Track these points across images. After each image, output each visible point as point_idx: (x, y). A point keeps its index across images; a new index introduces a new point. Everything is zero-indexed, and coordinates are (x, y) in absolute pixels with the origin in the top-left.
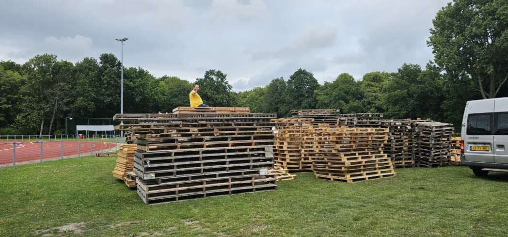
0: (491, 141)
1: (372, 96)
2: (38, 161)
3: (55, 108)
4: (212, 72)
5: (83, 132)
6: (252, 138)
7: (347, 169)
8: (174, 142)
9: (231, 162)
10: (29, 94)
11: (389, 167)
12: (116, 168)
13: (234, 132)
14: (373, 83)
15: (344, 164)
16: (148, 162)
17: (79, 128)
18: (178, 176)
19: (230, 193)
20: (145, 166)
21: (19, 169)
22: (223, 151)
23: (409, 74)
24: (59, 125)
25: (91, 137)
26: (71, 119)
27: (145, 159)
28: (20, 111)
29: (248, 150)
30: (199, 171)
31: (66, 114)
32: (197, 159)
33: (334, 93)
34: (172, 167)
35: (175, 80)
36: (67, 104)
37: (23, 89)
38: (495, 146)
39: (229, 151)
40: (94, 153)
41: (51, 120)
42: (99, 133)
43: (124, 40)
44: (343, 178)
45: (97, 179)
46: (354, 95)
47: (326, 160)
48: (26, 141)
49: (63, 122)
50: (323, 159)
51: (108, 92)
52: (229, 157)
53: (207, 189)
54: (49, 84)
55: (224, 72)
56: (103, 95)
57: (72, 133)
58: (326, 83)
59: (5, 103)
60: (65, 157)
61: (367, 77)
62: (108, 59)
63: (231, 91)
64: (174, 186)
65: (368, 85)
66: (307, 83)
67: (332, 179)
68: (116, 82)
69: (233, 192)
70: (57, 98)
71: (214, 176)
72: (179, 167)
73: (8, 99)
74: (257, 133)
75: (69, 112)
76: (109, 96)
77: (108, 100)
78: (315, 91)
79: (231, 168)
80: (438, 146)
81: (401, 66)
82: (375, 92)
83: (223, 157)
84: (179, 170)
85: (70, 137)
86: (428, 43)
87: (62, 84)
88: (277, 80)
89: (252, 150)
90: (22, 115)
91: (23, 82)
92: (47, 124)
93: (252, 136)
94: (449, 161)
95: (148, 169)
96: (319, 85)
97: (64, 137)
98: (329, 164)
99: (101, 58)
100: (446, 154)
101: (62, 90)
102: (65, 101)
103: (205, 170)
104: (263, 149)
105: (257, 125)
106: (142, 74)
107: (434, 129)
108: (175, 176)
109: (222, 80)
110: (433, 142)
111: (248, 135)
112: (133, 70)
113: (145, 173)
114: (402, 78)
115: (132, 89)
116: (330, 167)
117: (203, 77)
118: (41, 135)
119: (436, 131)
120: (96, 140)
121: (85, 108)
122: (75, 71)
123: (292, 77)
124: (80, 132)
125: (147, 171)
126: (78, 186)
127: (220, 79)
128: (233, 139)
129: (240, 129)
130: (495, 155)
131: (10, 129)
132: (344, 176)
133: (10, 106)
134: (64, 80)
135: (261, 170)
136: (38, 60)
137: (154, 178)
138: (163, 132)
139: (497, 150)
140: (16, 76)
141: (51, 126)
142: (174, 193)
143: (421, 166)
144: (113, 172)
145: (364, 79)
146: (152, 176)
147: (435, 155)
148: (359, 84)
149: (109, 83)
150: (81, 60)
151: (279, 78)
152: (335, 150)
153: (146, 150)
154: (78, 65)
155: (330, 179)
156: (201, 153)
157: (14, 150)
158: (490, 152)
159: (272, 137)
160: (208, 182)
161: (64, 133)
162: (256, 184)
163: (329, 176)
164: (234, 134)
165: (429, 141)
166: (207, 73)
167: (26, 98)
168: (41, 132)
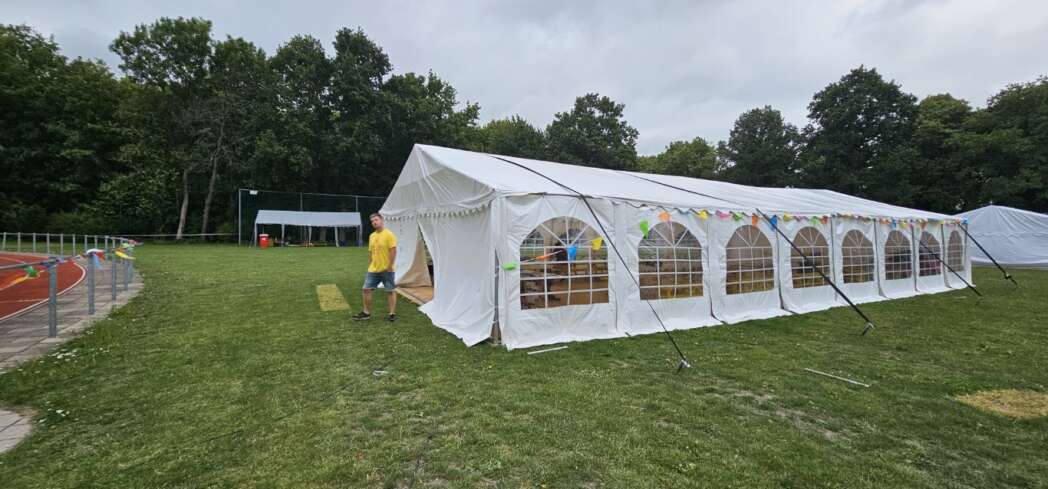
4: (591, 99)
17: (265, 217)
26: (253, 192)
41: (205, 196)
62: (352, 44)
92: (196, 206)
109: (614, 116)
117: (570, 110)
118: (179, 235)
121: (285, 164)
122: (269, 67)
127: (608, 116)
141: (206, 209)
166: (579, 101)
168: (181, 226)
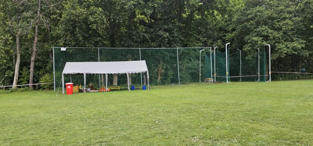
168: (16, 78)
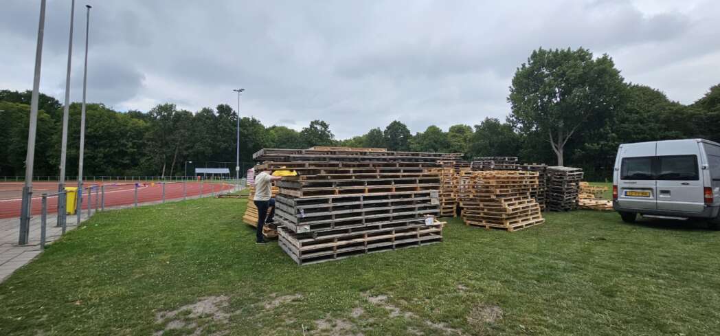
0: (654, 187)
1: (458, 145)
2: (161, 202)
3: (177, 152)
4: (316, 122)
5: (201, 174)
6: (418, 181)
7: (507, 217)
8: (331, 186)
9: (395, 211)
10: (152, 140)
11: (537, 213)
12: (247, 213)
13: (398, 174)
14: (457, 134)
15: (505, 210)
16: (302, 211)
17: (198, 170)
18: (337, 228)
19: (394, 247)
20: (298, 216)
21: (141, 211)
22: (385, 197)
23: (490, 127)
24: (179, 168)
25: (209, 178)
26: (190, 162)
27: (298, 207)
28: (144, 155)
29: (413, 196)
30: (360, 222)
31: (186, 158)
32: (358, 207)
33: (425, 143)
34: (329, 217)
35: (282, 129)
36: (187, 149)
37: (147, 135)
38: (658, 192)
39: (393, 197)
40: (216, 194)
41: (172, 163)
42: (216, 175)
43: (241, 91)
44: (502, 226)
45: (224, 224)
46: (441, 144)
47: (481, 205)
48: (149, 182)
49: (183, 165)
50: (479, 205)
51: (224, 139)
52: (393, 204)
53: (369, 243)
54: (170, 131)
55: (327, 123)
56: (218, 141)
57: (191, 175)
58: (418, 134)
59: (131, 147)
60: (187, 198)
61: (452, 129)
62: (224, 109)
63: (333, 139)
64: (331, 240)
65: (454, 136)
66: (401, 132)
67: (487, 227)
68: (232, 130)
69: (398, 246)
70: (178, 143)
71: (377, 227)
72: (337, 216)
73: (134, 144)
74: (424, 176)
75: (188, 156)
76: (224, 142)
77: (224, 145)
78: (409, 141)
79: (395, 218)
80: (569, 191)
81: (484, 120)
82: (459, 142)
83: (385, 204)
84: (338, 220)
85: (190, 179)
86: (508, 99)
87: (182, 131)
88: (375, 130)
89: (416, 195)
90: (146, 158)
91: (147, 129)
92: (168, 167)
93: (418, 179)
94: (577, 205)
95: (301, 220)
96: (411, 135)
97: (184, 178)
98: (486, 211)
99: (218, 108)
100: (575, 198)
101: (182, 136)
102: (184, 147)
103: (368, 220)
104: (429, 194)
105: (423, 166)
106: (254, 123)
107: (568, 174)
108: (333, 228)
109: (325, 128)
110: (566, 187)
111: (413, 178)
112: (246, 119)
113: (298, 225)
114: (484, 129)
115: (246, 136)
116: (485, 214)
117: (308, 126)
118: (162, 177)
119: (569, 175)
120: (213, 182)
121: (203, 153)
122: (194, 119)
123: (389, 128)
124: (198, 174)
125: (301, 222)
126: (206, 234)
127: (323, 129)
128: (396, 182)
129: (405, 171)
130: (658, 201)
131: (135, 171)
132: (503, 224)
133: (135, 150)
134: (184, 127)
135: (426, 220)
136: (161, 109)
137: (309, 231)
138: (320, 173)
139: (661, 196)
140: (141, 123)
141: (172, 168)
142: (330, 249)
143: (551, 210)
144: (244, 217)
145: (450, 131)
146: (306, 228)
147: (567, 200)
148: (446, 135)
149: (224, 131)
150: (200, 110)
151: (377, 128)
152: (495, 195)
153: (299, 195)
154: (198, 114)
155: (485, 227)
156: (362, 199)
157: (136, 191)
158: (651, 197)
159: (437, 181)
160: (369, 235)
161: (184, 175)
162: (422, 235)
163: (484, 223)
164: (398, 176)
165: (561, 186)
166: (312, 123)
167: (150, 143)
